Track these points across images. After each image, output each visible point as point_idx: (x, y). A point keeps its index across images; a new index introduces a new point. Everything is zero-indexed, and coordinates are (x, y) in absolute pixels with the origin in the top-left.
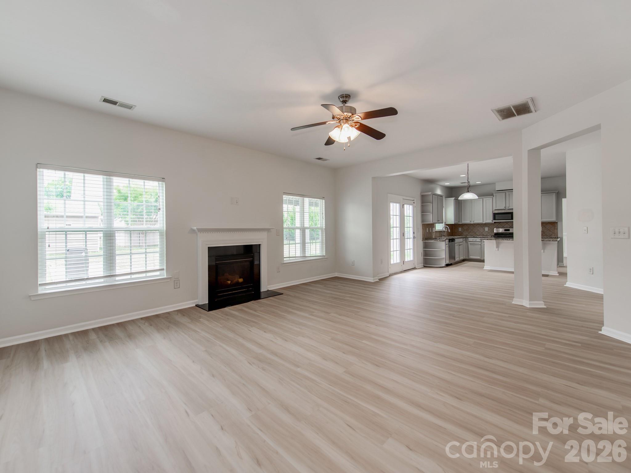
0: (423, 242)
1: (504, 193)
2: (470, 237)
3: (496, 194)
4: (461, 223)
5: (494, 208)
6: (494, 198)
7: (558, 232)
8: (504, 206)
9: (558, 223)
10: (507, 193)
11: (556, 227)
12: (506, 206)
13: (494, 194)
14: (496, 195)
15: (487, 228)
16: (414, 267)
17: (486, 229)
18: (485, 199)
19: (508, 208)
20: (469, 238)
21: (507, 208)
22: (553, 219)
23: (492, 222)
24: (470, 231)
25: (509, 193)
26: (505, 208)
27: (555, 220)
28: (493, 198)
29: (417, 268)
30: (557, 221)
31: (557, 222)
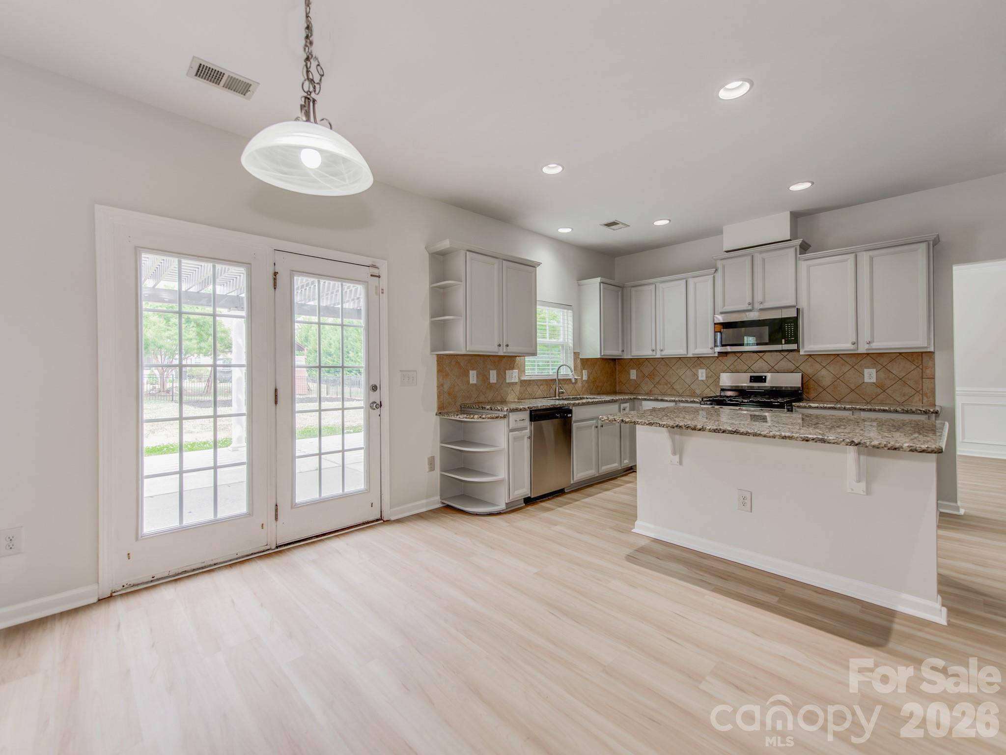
0: (441, 421)
1: (749, 258)
2: (645, 399)
3: (725, 262)
4: (630, 357)
5: (719, 309)
6: (719, 276)
7: (934, 388)
8: (749, 300)
9: (936, 353)
10: (758, 258)
11: (928, 371)
12: (756, 299)
13: (719, 264)
14: (724, 266)
15: (704, 371)
16: (378, 517)
17: (702, 374)
18: (691, 282)
19: (762, 307)
20: (644, 403)
21: (757, 306)
22: (917, 341)
23: (710, 351)
24: (657, 379)
25: (765, 255)
26: (750, 307)
27: (926, 345)
28: (716, 274)
29: (393, 518)
30: (932, 349)
31: (931, 354)
